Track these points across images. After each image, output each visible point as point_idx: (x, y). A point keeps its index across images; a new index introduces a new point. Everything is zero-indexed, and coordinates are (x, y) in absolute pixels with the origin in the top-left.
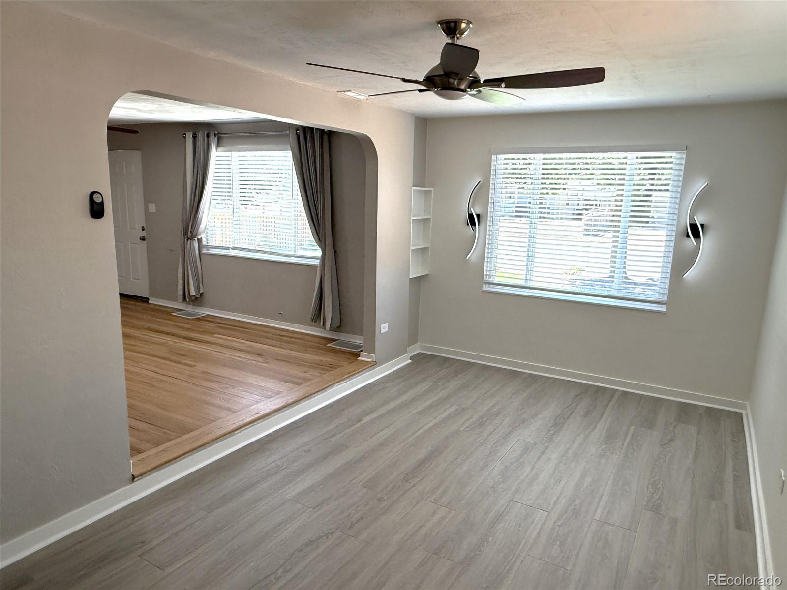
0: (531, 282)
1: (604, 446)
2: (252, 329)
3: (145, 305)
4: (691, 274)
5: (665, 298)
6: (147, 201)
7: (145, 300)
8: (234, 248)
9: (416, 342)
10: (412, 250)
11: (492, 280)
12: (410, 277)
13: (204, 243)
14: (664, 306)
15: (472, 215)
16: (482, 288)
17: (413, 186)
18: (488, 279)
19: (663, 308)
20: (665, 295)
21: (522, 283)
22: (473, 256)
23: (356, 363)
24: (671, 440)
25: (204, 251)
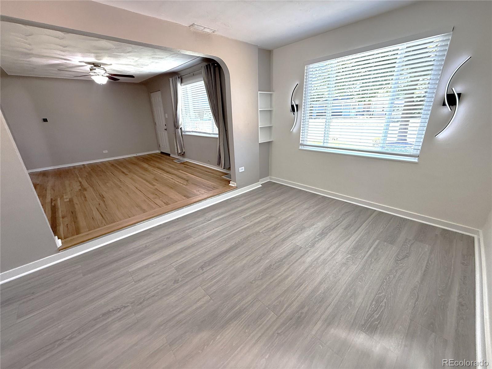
0: (327, 143)
1: (349, 255)
2: (198, 168)
3: (168, 157)
4: (443, 135)
5: (418, 153)
6: (165, 113)
7: (169, 155)
8: (192, 132)
9: (268, 176)
10: (260, 127)
11: (305, 143)
12: (259, 143)
13: (183, 130)
14: (417, 158)
15: (293, 105)
16: (299, 147)
17: (259, 91)
18: (303, 143)
19: (416, 160)
20: (419, 151)
21: (321, 144)
22: (295, 130)
23: (228, 186)
24: (406, 256)
25: (183, 133)
